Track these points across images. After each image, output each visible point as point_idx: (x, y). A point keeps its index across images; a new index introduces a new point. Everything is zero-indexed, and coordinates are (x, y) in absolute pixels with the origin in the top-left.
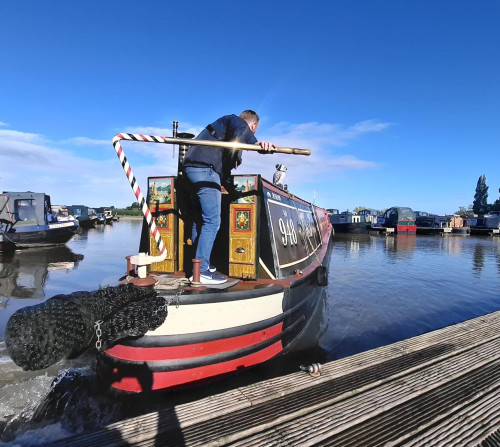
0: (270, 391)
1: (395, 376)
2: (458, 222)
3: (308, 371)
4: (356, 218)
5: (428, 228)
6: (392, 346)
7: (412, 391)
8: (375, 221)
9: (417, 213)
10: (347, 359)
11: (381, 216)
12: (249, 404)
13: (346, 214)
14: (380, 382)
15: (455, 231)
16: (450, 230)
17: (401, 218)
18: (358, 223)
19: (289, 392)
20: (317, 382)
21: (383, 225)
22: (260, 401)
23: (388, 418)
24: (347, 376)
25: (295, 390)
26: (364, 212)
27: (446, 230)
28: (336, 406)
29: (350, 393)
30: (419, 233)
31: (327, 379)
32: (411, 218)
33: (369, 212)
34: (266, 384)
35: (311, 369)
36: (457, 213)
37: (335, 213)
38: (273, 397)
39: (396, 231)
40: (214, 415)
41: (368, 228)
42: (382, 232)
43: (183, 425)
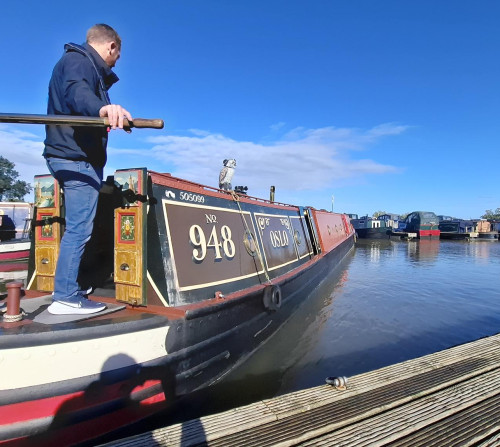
0: (296, 405)
1: (424, 393)
2: (485, 227)
3: (333, 385)
4: (376, 223)
5: (452, 232)
6: (420, 359)
7: (445, 409)
8: (396, 226)
9: (441, 217)
10: (373, 373)
11: (402, 221)
12: (275, 418)
13: (365, 219)
14: (409, 398)
15: (482, 236)
16: (476, 235)
17: (423, 223)
18: (378, 228)
19: (315, 406)
20: (344, 397)
21: (404, 230)
22: (286, 416)
23: (420, 438)
24: (374, 391)
25: (322, 404)
26: (384, 217)
27: (473, 234)
28: (364, 422)
29: (378, 410)
30: (443, 238)
31: (354, 394)
32: (435, 223)
33: (389, 217)
34: (291, 397)
35: (337, 382)
36: (483, 217)
37: (354, 218)
38: (299, 411)
39: (418, 237)
40: (240, 429)
41: (389, 233)
42: (404, 237)
43: (209, 438)
